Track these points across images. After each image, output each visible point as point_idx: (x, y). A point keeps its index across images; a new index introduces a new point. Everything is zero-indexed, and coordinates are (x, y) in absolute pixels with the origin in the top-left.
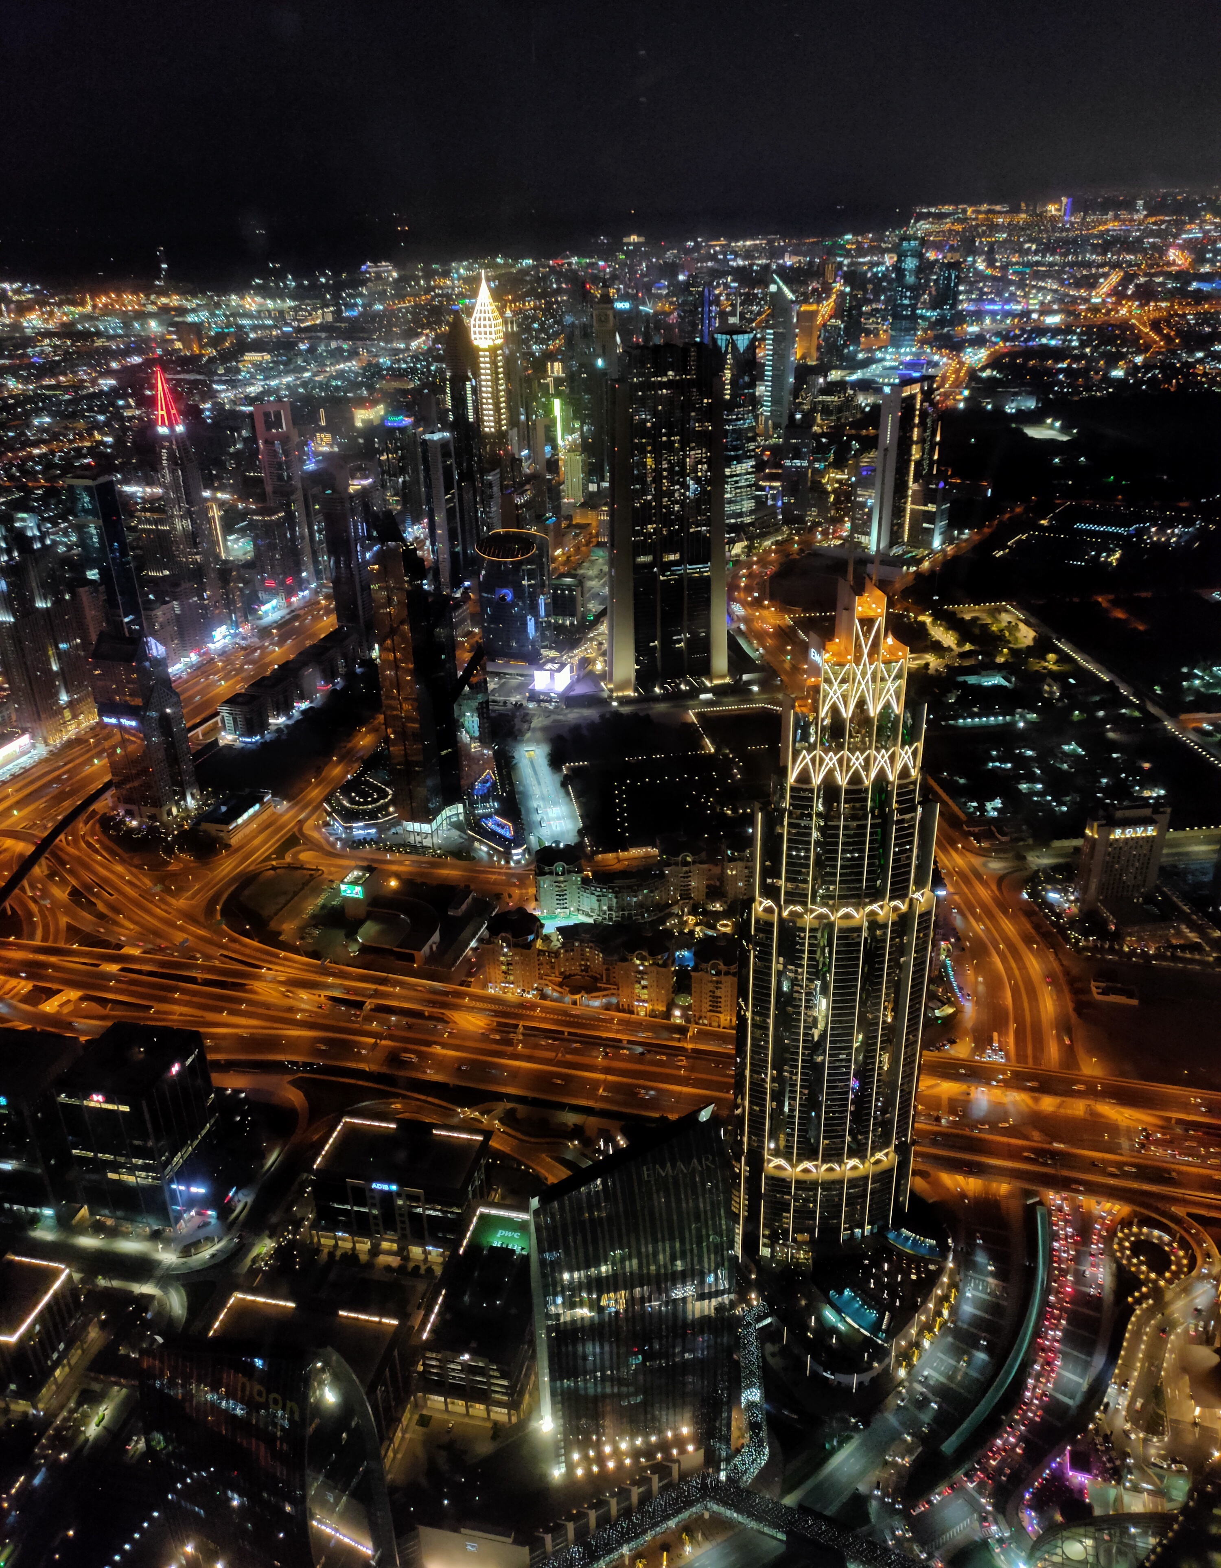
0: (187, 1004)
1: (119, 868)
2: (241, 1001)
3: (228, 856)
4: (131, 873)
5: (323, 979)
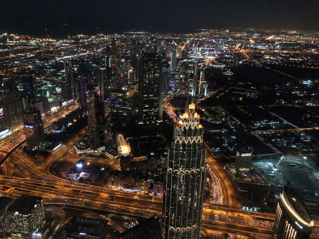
0: (39, 191)
1: (26, 159)
3: (51, 157)
4: (29, 160)
5: (71, 185)
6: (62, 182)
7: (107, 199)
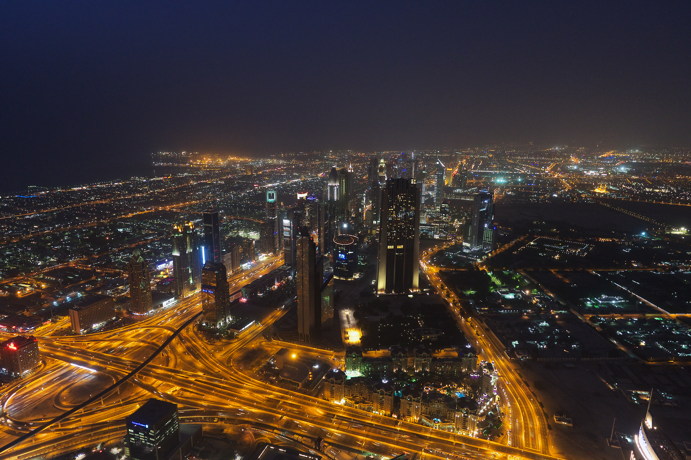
0: (217, 395)
1: (200, 343)
2: (235, 396)
4: (204, 345)
5: (265, 390)
6: (252, 384)
7: (321, 419)
